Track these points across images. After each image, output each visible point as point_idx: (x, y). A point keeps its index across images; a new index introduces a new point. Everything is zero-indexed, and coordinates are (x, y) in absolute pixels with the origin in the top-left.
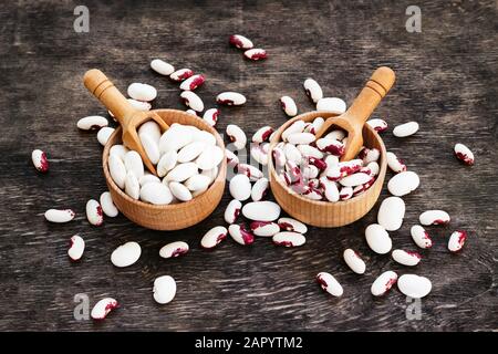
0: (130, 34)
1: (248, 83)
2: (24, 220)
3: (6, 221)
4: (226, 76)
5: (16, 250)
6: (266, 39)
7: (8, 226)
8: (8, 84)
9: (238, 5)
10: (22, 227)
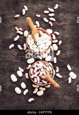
0: (36, 9)
1: (63, 23)
2: (16, 58)
3: (12, 58)
4: (58, 21)
5: (15, 65)
6: (67, 11)
7: (12, 59)
8: (9, 22)
9: (61, 1)
10: (15, 60)
